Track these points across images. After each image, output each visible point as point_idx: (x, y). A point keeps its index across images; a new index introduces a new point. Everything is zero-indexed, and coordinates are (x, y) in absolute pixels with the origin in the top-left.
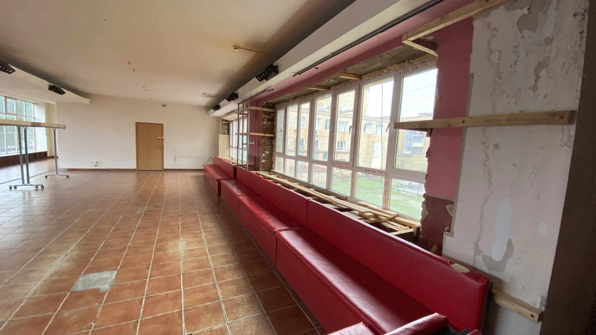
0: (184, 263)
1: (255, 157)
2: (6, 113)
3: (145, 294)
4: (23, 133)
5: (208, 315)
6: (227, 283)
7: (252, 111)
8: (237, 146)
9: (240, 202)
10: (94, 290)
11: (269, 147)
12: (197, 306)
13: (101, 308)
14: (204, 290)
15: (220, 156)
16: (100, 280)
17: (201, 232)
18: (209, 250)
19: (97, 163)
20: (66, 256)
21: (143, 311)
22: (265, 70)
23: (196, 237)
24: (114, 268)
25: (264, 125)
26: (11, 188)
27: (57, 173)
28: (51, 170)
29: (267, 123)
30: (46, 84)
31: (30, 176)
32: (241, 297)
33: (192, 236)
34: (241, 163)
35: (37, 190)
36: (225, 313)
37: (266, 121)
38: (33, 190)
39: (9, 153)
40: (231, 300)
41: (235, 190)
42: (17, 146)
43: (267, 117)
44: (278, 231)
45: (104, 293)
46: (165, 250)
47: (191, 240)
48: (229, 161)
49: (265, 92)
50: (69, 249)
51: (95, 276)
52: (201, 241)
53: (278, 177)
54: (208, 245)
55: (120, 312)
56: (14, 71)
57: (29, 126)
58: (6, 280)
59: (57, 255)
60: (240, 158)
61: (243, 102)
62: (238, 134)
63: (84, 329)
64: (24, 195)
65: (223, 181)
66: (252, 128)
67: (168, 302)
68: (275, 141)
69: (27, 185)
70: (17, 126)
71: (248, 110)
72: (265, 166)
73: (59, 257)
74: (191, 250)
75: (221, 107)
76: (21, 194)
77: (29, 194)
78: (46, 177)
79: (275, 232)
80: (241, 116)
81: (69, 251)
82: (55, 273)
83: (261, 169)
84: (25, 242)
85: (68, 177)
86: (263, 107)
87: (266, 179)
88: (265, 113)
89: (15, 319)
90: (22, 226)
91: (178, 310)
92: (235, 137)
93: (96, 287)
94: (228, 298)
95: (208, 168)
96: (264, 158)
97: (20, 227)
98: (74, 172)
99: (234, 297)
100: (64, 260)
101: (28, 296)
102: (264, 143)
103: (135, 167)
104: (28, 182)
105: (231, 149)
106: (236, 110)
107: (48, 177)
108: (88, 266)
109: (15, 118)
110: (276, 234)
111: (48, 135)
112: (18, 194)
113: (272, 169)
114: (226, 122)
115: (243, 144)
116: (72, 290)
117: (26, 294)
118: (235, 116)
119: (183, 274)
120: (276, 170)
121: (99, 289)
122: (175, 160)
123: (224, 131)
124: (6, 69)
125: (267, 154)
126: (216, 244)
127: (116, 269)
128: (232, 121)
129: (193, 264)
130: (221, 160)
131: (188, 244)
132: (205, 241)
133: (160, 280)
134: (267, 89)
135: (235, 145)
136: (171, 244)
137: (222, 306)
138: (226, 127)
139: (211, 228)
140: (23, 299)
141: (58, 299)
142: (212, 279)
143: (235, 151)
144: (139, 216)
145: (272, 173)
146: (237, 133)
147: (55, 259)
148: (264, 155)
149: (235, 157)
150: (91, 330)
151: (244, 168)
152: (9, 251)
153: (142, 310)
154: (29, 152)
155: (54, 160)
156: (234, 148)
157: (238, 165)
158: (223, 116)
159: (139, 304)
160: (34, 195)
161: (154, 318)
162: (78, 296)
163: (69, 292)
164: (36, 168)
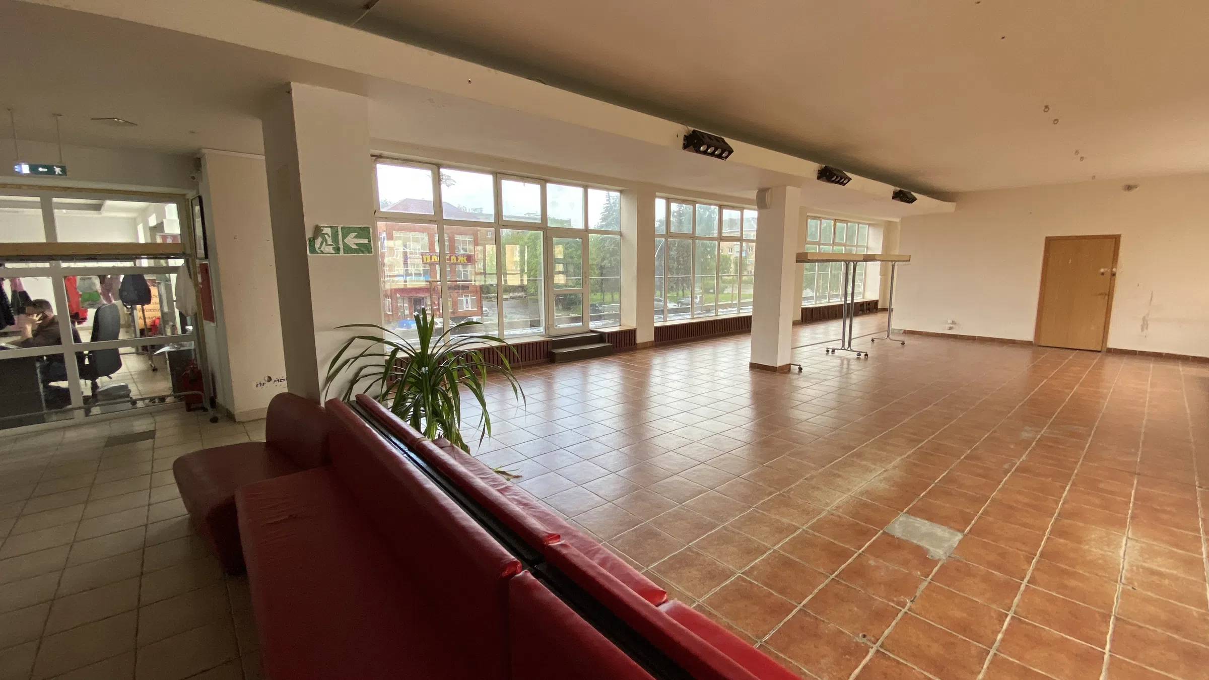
0: (1124, 593)
2: (834, 244)
3: (1013, 609)
4: (851, 272)
10: (918, 547)
13: (925, 584)
16: (930, 536)
17: (1198, 538)
19: (953, 323)
20: (885, 471)
21: (1002, 640)
23: (1178, 546)
24: (958, 527)
26: (828, 351)
27: (888, 336)
28: (880, 331)
30: (889, 189)
31: (852, 338)
33: (1165, 538)
35: (858, 359)
38: (854, 359)
45: (935, 562)
46: (1079, 541)
50: (891, 462)
51: (923, 525)
55: (958, 614)
56: (850, 179)
57: (859, 261)
58: (808, 476)
59: (873, 466)
63: (893, 601)
64: (842, 364)
67: (1063, 657)
69: (847, 350)
70: (845, 261)
73: (874, 469)
76: (839, 361)
77: (849, 364)
78: (873, 340)
81: (890, 466)
82: (867, 493)
84: (836, 432)
85: (903, 344)
89: (810, 531)
90: (835, 409)
93: (923, 544)
97: (832, 409)
98: (913, 337)
100: (881, 477)
101: (828, 508)
104: (849, 345)
107: (876, 341)
108: (914, 502)
111: (883, 273)
112: (835, 361)
116: (886, 529)
117: (827, 504)
119: (1117, 619)
121: (927, 551)
122: (1144, 327)
127: (962, 531)
129: (1151, 609)
131: (1148, 553)
133: (1052, 600)
136: (1095, 532)
140: (823, 510)
141: (865, 534)
144: (1026, 444)
147: (869, 470)
150: (904, 610)
152: (816, 437)
153: (1000, 636)
154: (855, 301)
155: (886, 315)
159: (996, 622)
160: (854, 365)
161: (1024, 668)
162: (893, 544)
163: (882, 531)
164: (861, 325)
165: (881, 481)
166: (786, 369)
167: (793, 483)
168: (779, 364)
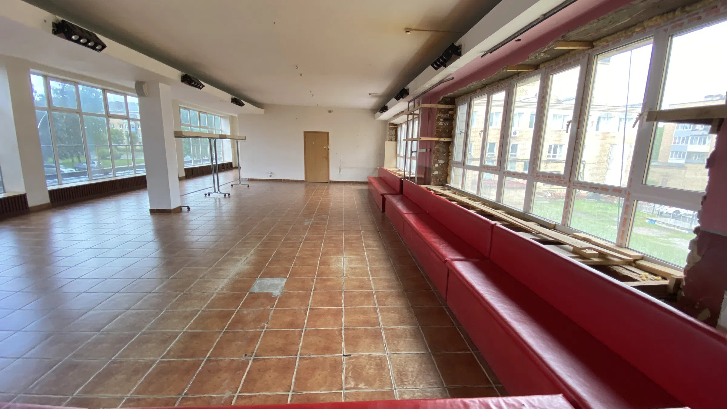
0: (346, 280)
1: (426, 168)
2: (200, 127)
3: (309, 305)
4: (213, 145)
5: (368, 340)
6: (389, 310)
7: (424, 110)
8: (404, 154)
9: (405, 221)
10: (267, 293)
11: (444, 155)
12: (357, 328)
13: (273, 311)
14: (364, 312)
15: (386, 167)
16: (272, 285)
17: (364, 251)
18: (371, 271)
19: (271, 173)
20: (246, 259)
21: (308, 321)
22: (443, 54)
23: (358, 255)
24: (284, 276)
25: (438, 127)
26: (206, 195)
27: (240, 183)
28: (236, 180)
29: (443, 124)
30: (228, 97)
31: (220, 185)
32: (403, 329)
33: (355, 253)
34: (408, 176)
35: (225, 197)
36: (385, 341)
37: (442, 121)
38: (222, 198)
39: (204, 163)
40: (392, 329)
41: (400, 207)
42: (209, 158)
43: (443, 116)
44: (450, 260)
45: (276, 298)
46: (329, 264)
47: (355, 257)
48: (395, 173)
49: (442, 83)
50: (249, 253)
51: (268, 281)
52: (363, 260)
53: (455, 193)
54: (370, 265)
55: (288, 319)
56: (203, 86)
57: (218, 138)
58: (202, 275)
59: (240, 258)
60: (408, 169)
61: (414, 100)
62: (407, 140)
63: (258, 328)
64: (216, 201)
65: (388, 196)
66: (423, 132)
67: (329, 317)
68: (453, 147)
69: (217, 193)
70: (209, 138)
71: (419, 109)
72: (438, 180)
73: (241, 259)
74: (353, 268)
75: (388, 108)
76: (214, 200)
77: (220, 201)
78: (232, 186)
79: (446, 261)
80: (411, 117)
81: (248, 255)
82: (238, 274)
83: (432, 183)
84: (217, 243)
85: (248, 186)
86: (439, 103)
87: (438, 196)
88: (440, 110)
89: (207, 309)
90: (214, 230)
91: (339, 328)
92: (403, 144)
93: (269, 291)
94: (389, 326)
95: (372, 181)
96: (437, 169)
97: (212, 230)
98: (253, 182)
99: (396, 327)
100: (246, 262)
101: (217, 291)
102: (438, 150)
103: (303, 178)
104: (219, 190)
105: (398, 158)
106: (406, 110)
108: (263, 271)
109: (207, 131)
110: (447, 264)
111: (233, 146)
112: (211, 200)
113: (447, 183)
114: (393, 126)
115: (412, 152)
116: (250, 291)
117: (216, 289)
118: (404, 117)
119: (345, 292)
120: (452, 184)
121: (271, 294)
122: (340, 171)
123: (391, 137)
124: (198, 84)
125: (442, 164)
126: (378, 265)
127: (285, 277)
128: (401, 124)
129: (354, 283)
130: (386, 171)
131: (351, 261)
132: (367, 260)
133: (322, 294)
134: (445, 78)
135: (403, 153)
136: (334, 259)
137: (383, 334)
138: (394, 132)
139: (373, 247)
140: (213, 293)
141: (240, 298)
142: (373, 302)
143: (402, 160)
144: (306, 227)
145: (446, 188)
146: (405, 138)
147: (238, 261)
148: (437, 165)
149: (402, 167)
150: (264, 330)
151: (412, 181)
152: (204, 250)
153: (306, 321)
154: (218, 163)
155: (237, 170)
156: (402, 157)
157: (405, 178)
158: (391, 119)
159: (304, 314)
160: (223, 202)
161: (317, 330)
162: (255, 297)
163: (248, 293)
164: (224, 177)
165: (245, 265)
166: (179, 210)
167: (192, 283)
168: (173, 207)
